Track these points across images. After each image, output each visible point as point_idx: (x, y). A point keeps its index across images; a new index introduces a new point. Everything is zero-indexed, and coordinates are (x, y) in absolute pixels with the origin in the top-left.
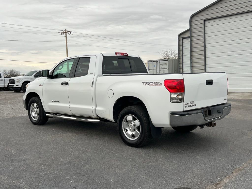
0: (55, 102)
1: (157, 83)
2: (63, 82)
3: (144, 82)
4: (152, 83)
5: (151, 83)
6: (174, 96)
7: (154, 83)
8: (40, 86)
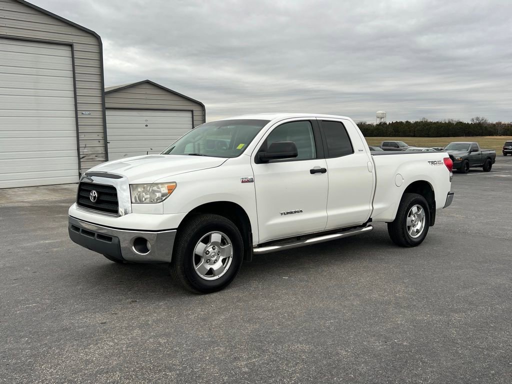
0: (291, 213)
1: (439, 163)
2: (314, 168)
3: (429, 162)
7: (437, 162)
8: (243, 182)
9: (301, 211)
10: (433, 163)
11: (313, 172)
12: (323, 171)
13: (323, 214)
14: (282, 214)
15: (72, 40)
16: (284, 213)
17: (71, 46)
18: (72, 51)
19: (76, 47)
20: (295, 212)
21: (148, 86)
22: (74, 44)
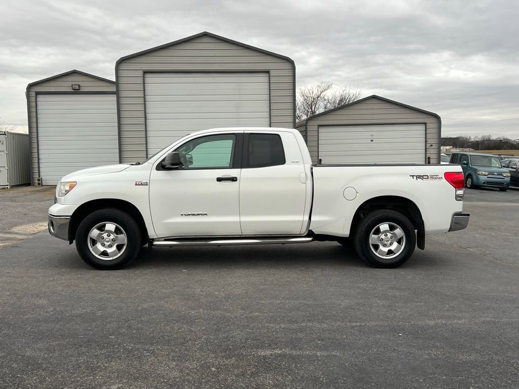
0: (194, 215)
1: (434, 177)
2: (220, 176)
3: (413, 176)
4: (427, 177)
5: (424, 177)
6: (460, 192)
7: (429, 177)
8: (136, 184)
9: (206, 214)
10: (419, 177)
11: (219, 180)
12: (234, 179)
13: (235, 219)
14: (182, 215)
15: (269, 67)
16: (185, 215)
17: (268, 72)
18: (269, 77)
19: (272, 73)
20: (198, 215)
21: (374, 101)
22: (271, 71)
